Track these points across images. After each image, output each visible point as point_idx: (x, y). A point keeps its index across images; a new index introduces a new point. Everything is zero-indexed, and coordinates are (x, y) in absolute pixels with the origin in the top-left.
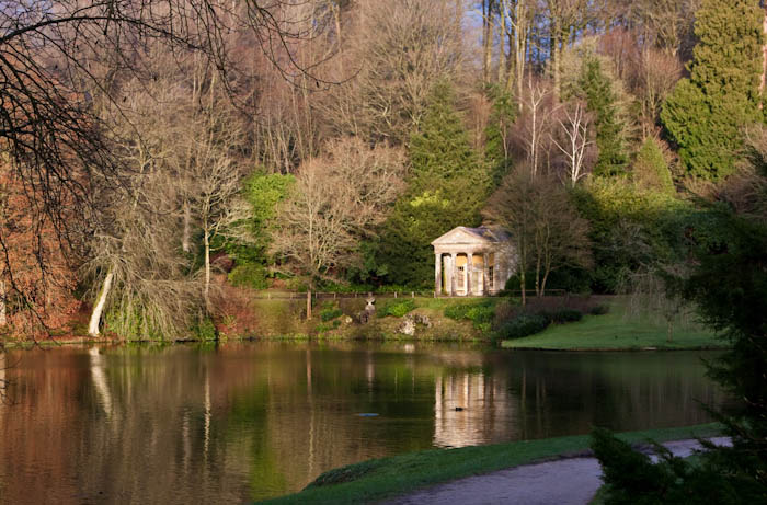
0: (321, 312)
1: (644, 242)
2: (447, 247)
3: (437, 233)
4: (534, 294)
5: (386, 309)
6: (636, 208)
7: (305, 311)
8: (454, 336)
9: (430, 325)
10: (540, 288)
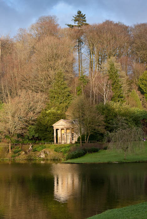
0: (14, 150)
1: (126, 123)
2: (57, 126)
3: (55, 122)
4: (85, 143)
5: (35, 149)
6: (123, 112)
7: (9, 150)
8: (56, 158)
9: (49, 154)
10: (87, 140)
